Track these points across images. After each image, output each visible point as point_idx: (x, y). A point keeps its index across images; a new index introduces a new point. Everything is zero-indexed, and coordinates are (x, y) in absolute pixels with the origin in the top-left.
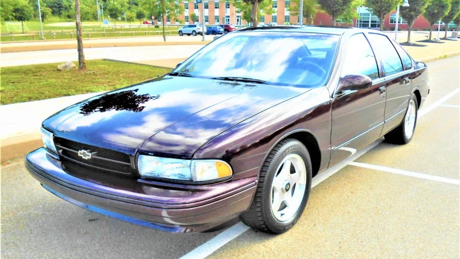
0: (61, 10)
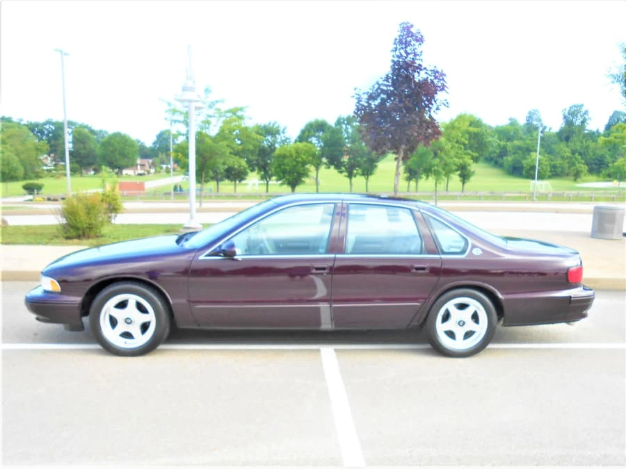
0: (602, 168)
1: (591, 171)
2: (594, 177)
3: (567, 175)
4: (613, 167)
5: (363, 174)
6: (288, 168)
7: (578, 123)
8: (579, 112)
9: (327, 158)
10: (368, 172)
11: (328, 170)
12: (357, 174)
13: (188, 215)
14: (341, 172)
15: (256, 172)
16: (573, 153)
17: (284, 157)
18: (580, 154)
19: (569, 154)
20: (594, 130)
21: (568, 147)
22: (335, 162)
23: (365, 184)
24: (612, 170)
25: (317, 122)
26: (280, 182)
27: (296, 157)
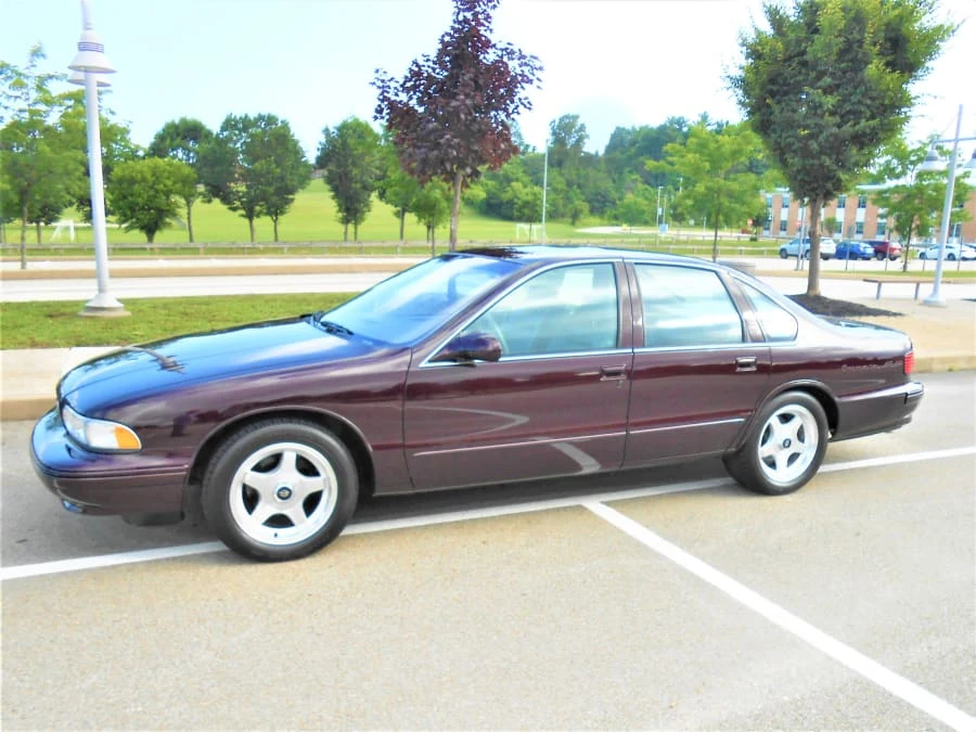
0: (606, 206)
1: (593, 211)
2: (597, 220)
3: (563, 216)
4: (622, 206)
5: (269, 213)
6: (140, 200)
7: (572, 140)
8: (573, 126)
9: (207, 184)
10: (276, 210)
11: (207, 205)
12: (261, 212)
13: (92, 284)
14: (234, 209)
15: (75, 207)
16: (569, 184)
17: (132, 181)
18: (579, 187)
19: (564, 187)
20: (593, 152)
21: (562, 175)
22: (218, 191)
23: (273, 229)
24: (622, 210)
25: (184, 121)
26: (124, 226)
27: (154, 183)
